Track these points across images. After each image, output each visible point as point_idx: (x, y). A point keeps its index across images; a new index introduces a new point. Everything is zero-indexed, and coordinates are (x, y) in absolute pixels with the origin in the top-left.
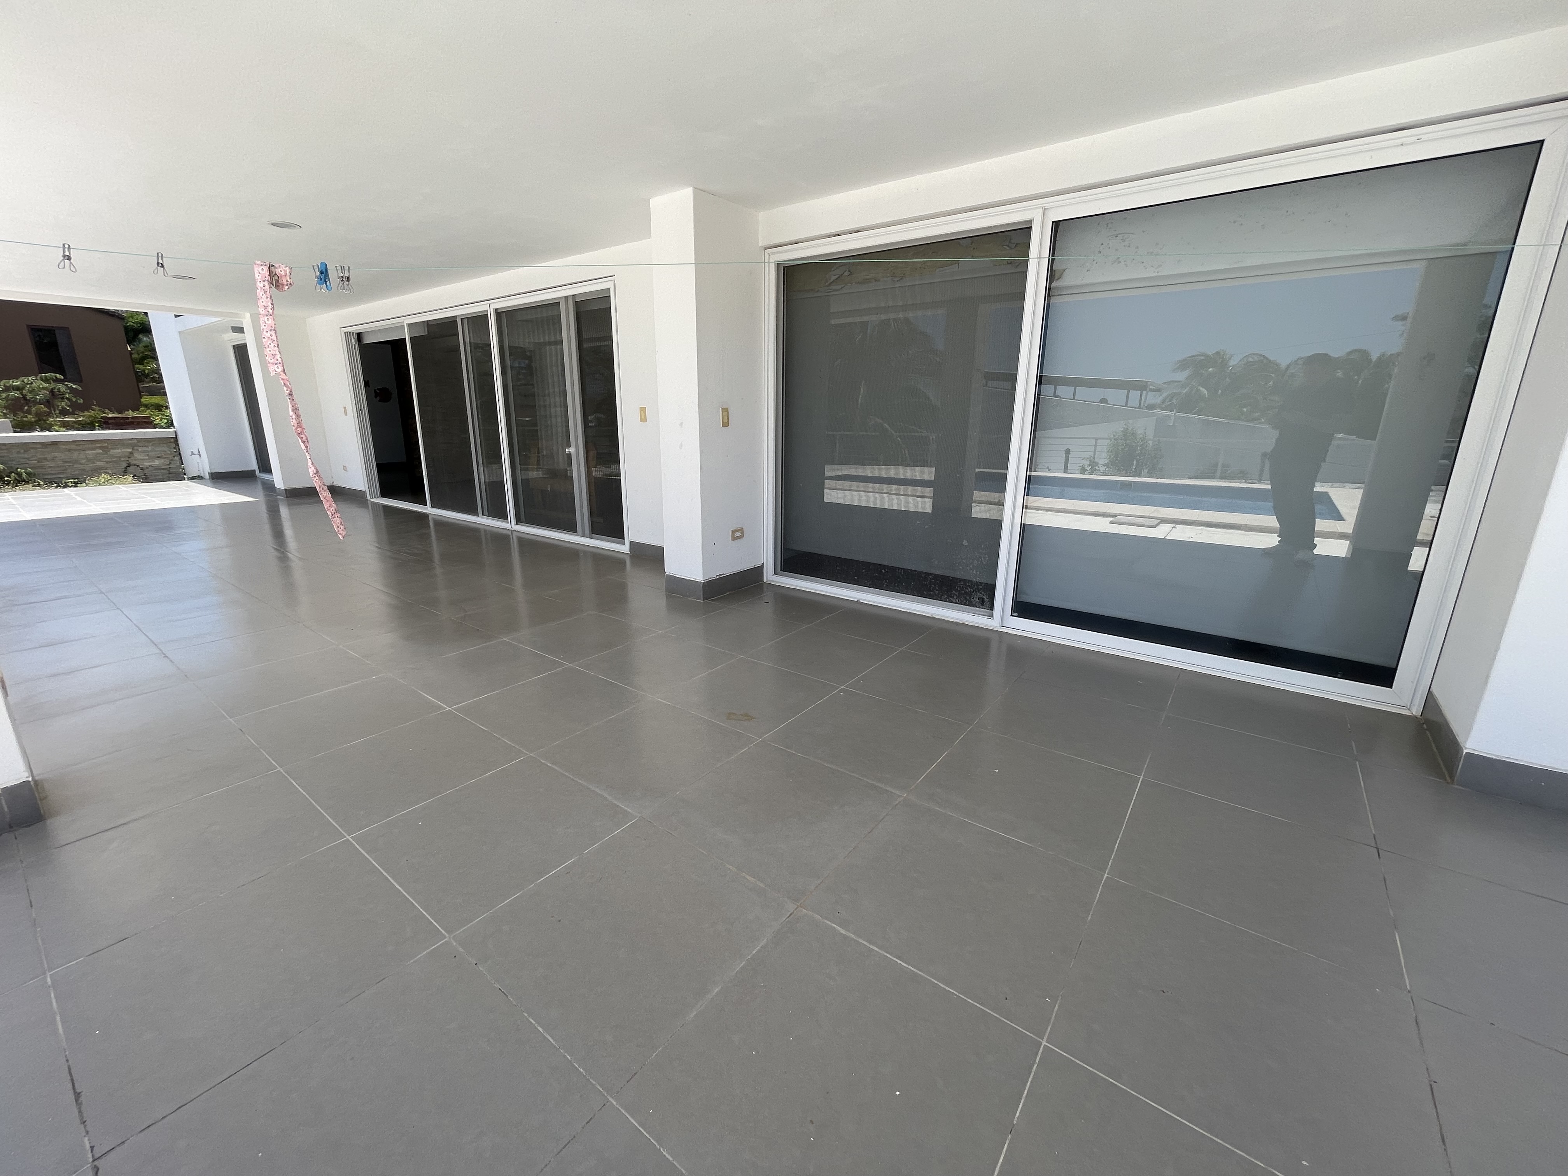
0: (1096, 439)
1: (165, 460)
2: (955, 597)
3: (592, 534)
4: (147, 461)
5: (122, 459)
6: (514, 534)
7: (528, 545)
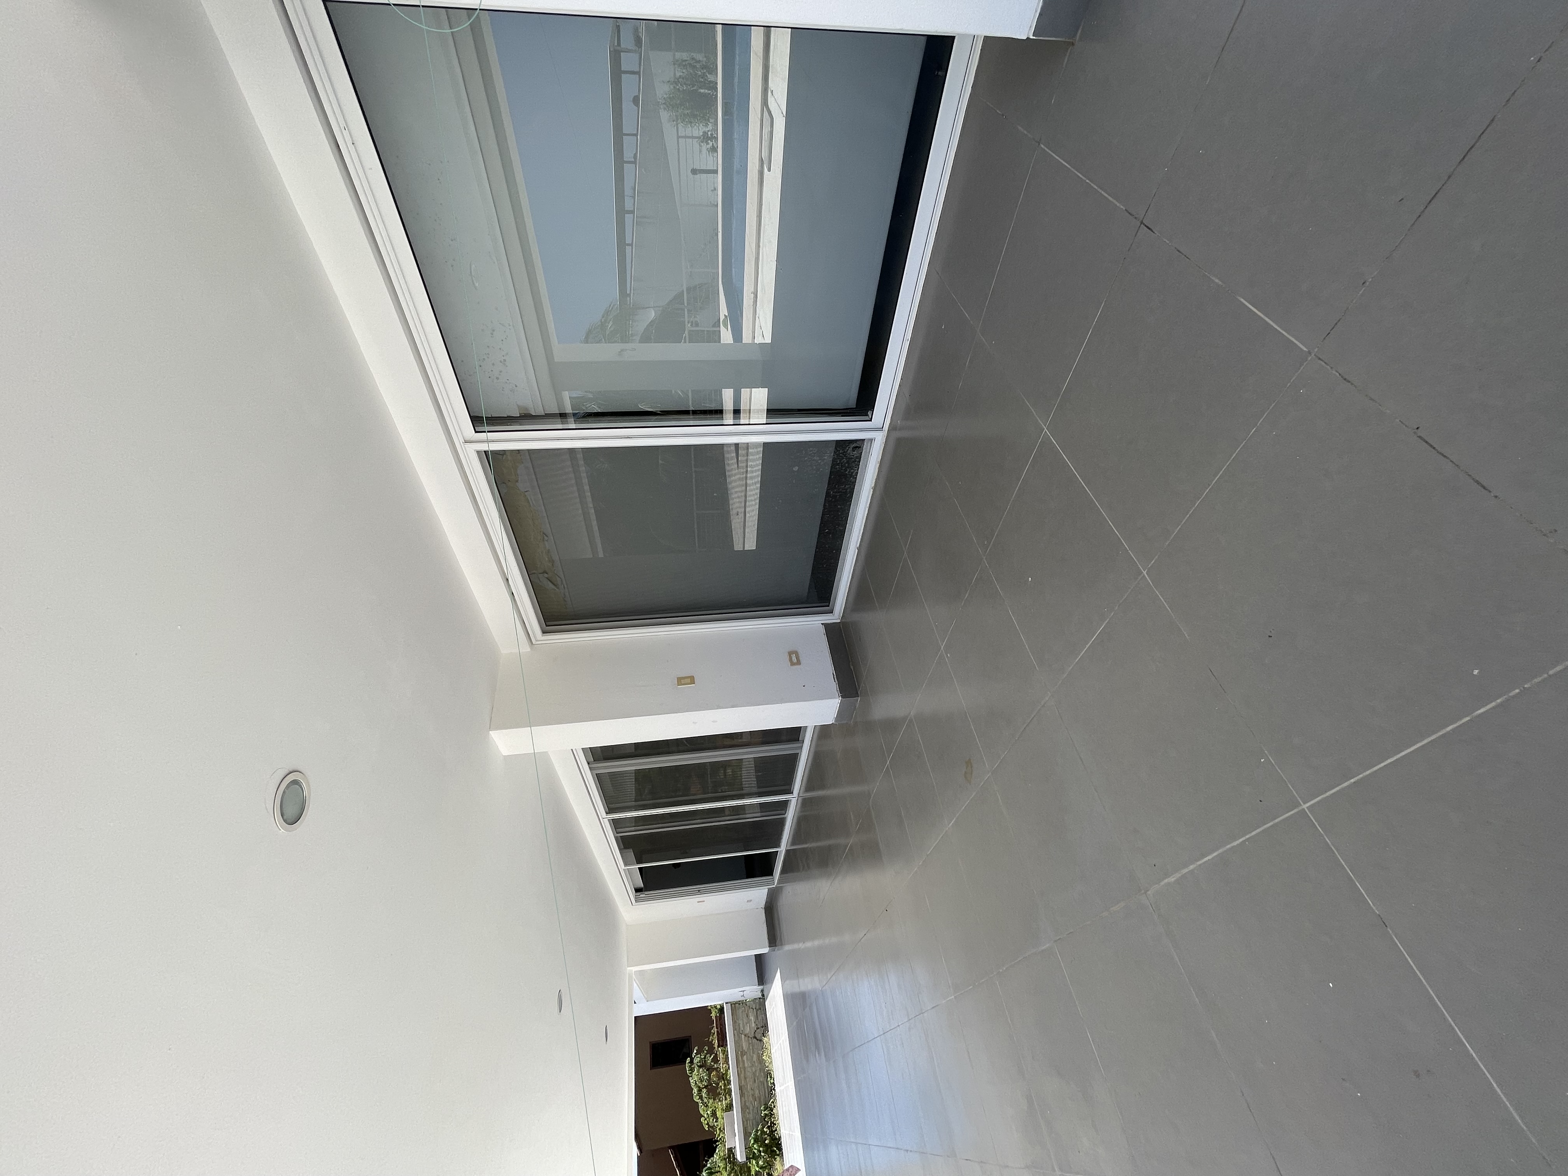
0: (678, 137)
1: (749, 1011)
2: (852, 471)
3: (799, 741)
4: (751, 1024)
5: (750, 1042)
6: (801, 795)
7: (811, 784)
